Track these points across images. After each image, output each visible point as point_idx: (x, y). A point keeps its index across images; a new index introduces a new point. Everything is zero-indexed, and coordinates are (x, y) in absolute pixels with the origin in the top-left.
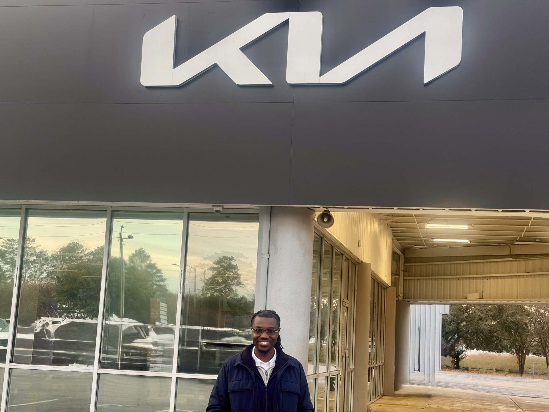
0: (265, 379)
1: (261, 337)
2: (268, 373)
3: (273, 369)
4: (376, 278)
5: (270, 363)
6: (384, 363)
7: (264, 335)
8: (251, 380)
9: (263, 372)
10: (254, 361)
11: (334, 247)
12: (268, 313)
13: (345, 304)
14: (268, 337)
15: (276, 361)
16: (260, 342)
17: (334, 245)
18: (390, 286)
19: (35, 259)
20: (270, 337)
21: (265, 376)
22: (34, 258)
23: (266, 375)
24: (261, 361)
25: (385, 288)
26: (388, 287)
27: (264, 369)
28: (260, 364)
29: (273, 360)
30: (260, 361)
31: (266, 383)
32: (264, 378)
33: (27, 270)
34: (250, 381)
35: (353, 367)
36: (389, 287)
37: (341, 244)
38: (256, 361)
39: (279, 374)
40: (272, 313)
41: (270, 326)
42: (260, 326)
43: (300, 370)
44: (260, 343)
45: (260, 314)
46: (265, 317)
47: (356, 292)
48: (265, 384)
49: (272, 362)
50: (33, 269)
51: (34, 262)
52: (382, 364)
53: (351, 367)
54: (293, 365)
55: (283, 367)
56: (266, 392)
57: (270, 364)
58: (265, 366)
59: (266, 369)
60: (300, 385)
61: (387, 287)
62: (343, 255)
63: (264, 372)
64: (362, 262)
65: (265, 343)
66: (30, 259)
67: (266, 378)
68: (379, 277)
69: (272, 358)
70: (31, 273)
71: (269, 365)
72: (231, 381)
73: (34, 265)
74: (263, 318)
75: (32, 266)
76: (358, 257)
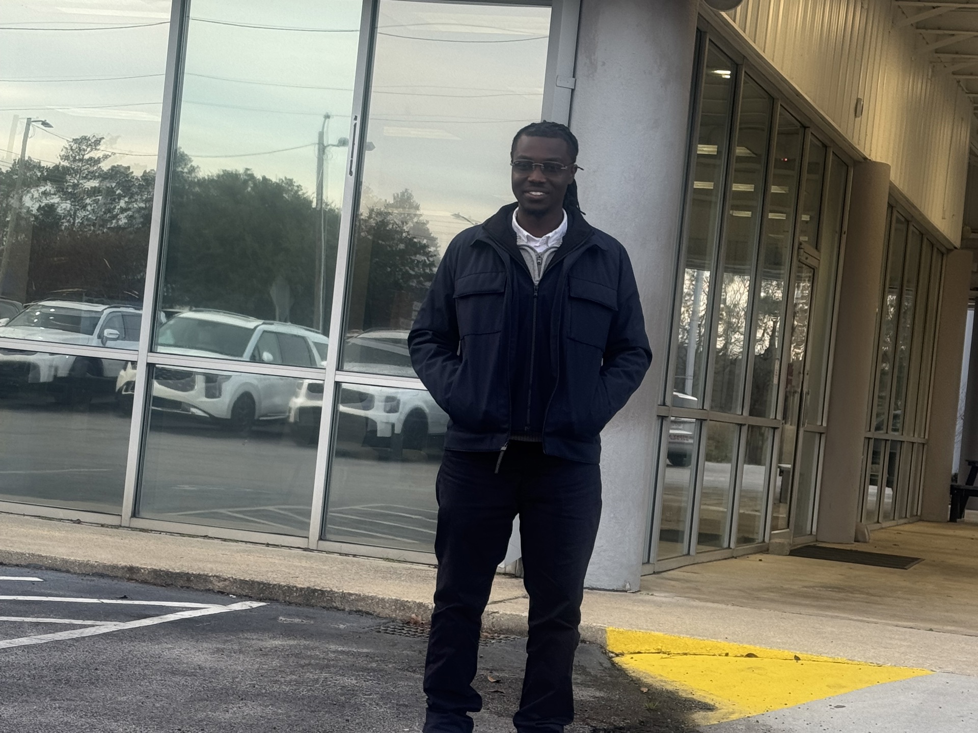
0: (534, 271)
1: (529, 179)
2: (542, 259)
3: (555, 251)
4: (912, 216)
5: (549, 237)
6: (928, 440)
7: (535, 176)
8: (502, 272)
9: (531, 257)
10: (514, 236)
11: (778, 99)
12: (547, 128)
13: (807, 258)
14: (544, 180)
15: (566, 238)
16: (528, 192)
17: (775, 95)
18: (956, 248)
19: (97, 185)
20: (548, 180)
21: (536, 264)
22: (94, 183)
23: (539, 264)
24: (529, 234)
25: (943, 250)
26: (951, 250)
27: (535, 251)
28: (526, 240)
29: (556, 233)
30: (526, 233)
31: (536, 278)
32: (534, 269)
33: (78, 209)
34: (500, 274)
35: (825, 424)
36: (956, 250)
37: (798, 94)
38: (519, 234)
39: (568, 262)
40: (557, 128)
41: (550, 156)
42: (528, 155)
43: (621, 261)
44: (527, 195)
45: (531, 130)
46: (540, 136)
47: (844, 237)
48: (535, 282)
49: (555, 237)
50: (89, 208)
51: (94, 191)
52: (921, 441)
53: (819, 423)
54: (603, 246)
55: (578, 248)
56: (535, 300)
57: (549, 242)
58: (538, 245)
59: (539, 250)
60: (617, 291)
61: (949, 251)
62: (807, 129)
63: (534, 257)
64: (865, 159)
65: (539, 194)
66: (86, 187)
67: (536, 268)
68: (924, 218)
69: (555, 229)
70: (85, 216)
71: (547, 243)
72: (463, 276)
73: (94, 198)
74: (535, 138)
75: (88, 201)
76: (855, 142)
